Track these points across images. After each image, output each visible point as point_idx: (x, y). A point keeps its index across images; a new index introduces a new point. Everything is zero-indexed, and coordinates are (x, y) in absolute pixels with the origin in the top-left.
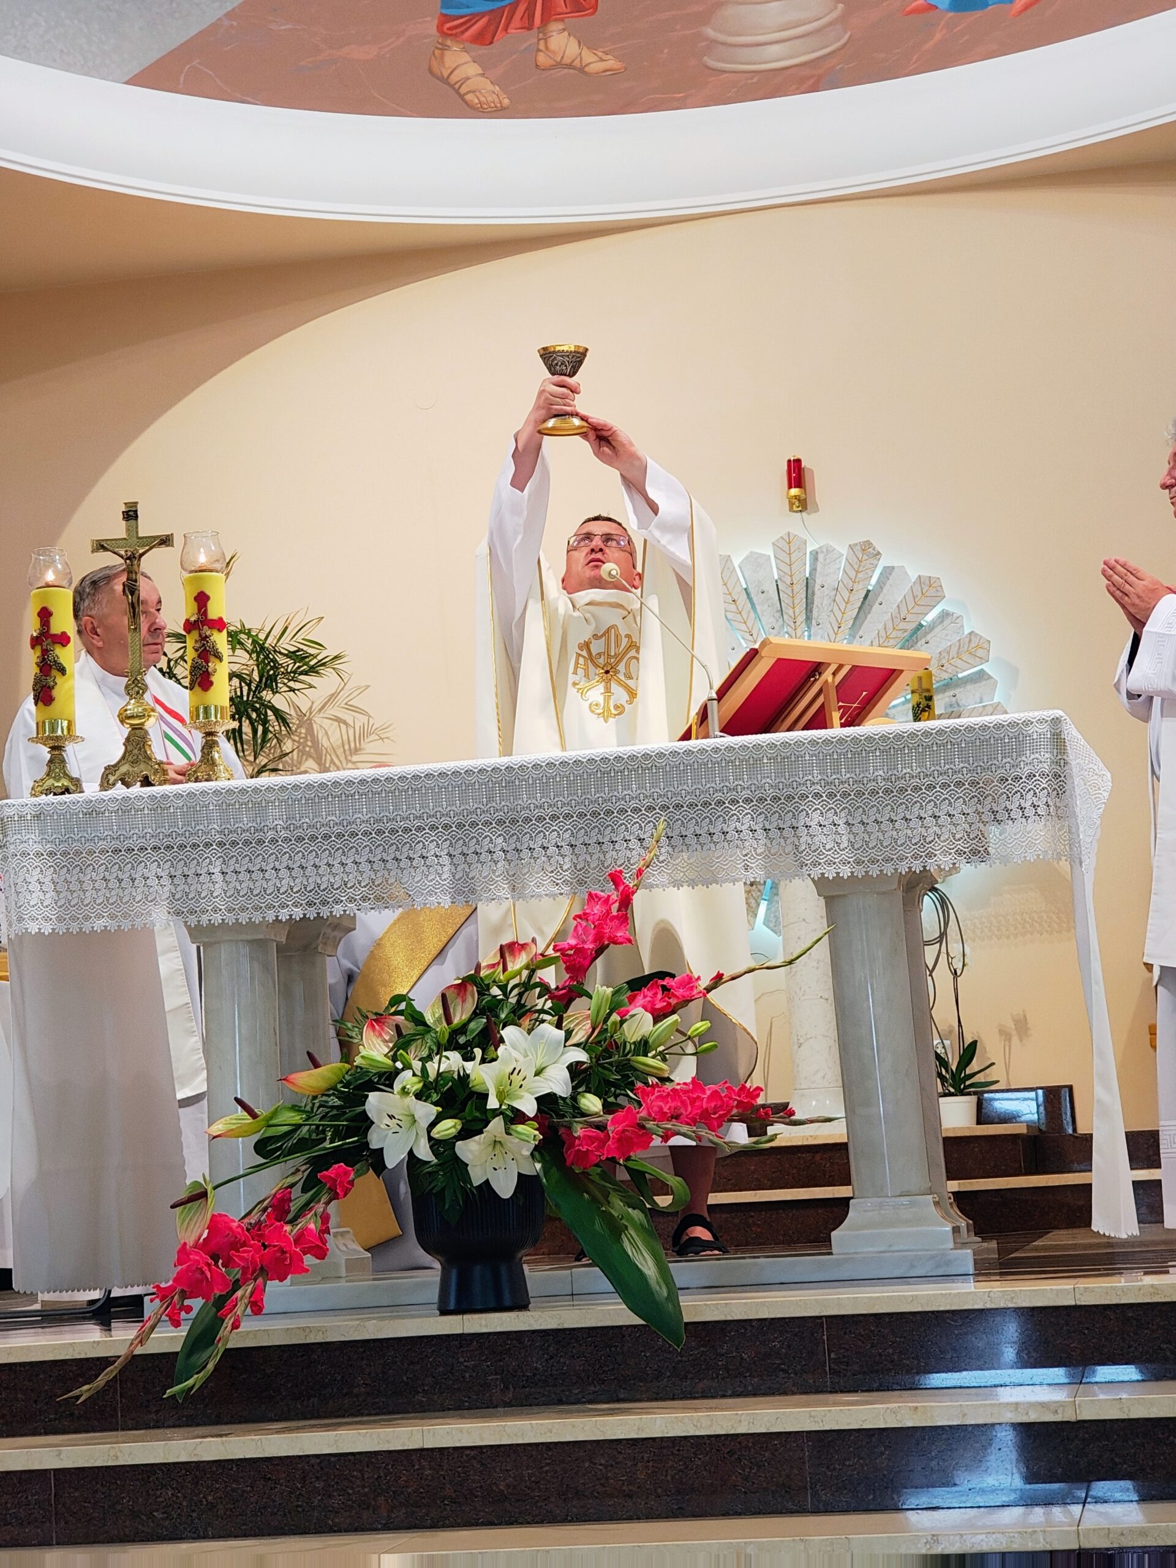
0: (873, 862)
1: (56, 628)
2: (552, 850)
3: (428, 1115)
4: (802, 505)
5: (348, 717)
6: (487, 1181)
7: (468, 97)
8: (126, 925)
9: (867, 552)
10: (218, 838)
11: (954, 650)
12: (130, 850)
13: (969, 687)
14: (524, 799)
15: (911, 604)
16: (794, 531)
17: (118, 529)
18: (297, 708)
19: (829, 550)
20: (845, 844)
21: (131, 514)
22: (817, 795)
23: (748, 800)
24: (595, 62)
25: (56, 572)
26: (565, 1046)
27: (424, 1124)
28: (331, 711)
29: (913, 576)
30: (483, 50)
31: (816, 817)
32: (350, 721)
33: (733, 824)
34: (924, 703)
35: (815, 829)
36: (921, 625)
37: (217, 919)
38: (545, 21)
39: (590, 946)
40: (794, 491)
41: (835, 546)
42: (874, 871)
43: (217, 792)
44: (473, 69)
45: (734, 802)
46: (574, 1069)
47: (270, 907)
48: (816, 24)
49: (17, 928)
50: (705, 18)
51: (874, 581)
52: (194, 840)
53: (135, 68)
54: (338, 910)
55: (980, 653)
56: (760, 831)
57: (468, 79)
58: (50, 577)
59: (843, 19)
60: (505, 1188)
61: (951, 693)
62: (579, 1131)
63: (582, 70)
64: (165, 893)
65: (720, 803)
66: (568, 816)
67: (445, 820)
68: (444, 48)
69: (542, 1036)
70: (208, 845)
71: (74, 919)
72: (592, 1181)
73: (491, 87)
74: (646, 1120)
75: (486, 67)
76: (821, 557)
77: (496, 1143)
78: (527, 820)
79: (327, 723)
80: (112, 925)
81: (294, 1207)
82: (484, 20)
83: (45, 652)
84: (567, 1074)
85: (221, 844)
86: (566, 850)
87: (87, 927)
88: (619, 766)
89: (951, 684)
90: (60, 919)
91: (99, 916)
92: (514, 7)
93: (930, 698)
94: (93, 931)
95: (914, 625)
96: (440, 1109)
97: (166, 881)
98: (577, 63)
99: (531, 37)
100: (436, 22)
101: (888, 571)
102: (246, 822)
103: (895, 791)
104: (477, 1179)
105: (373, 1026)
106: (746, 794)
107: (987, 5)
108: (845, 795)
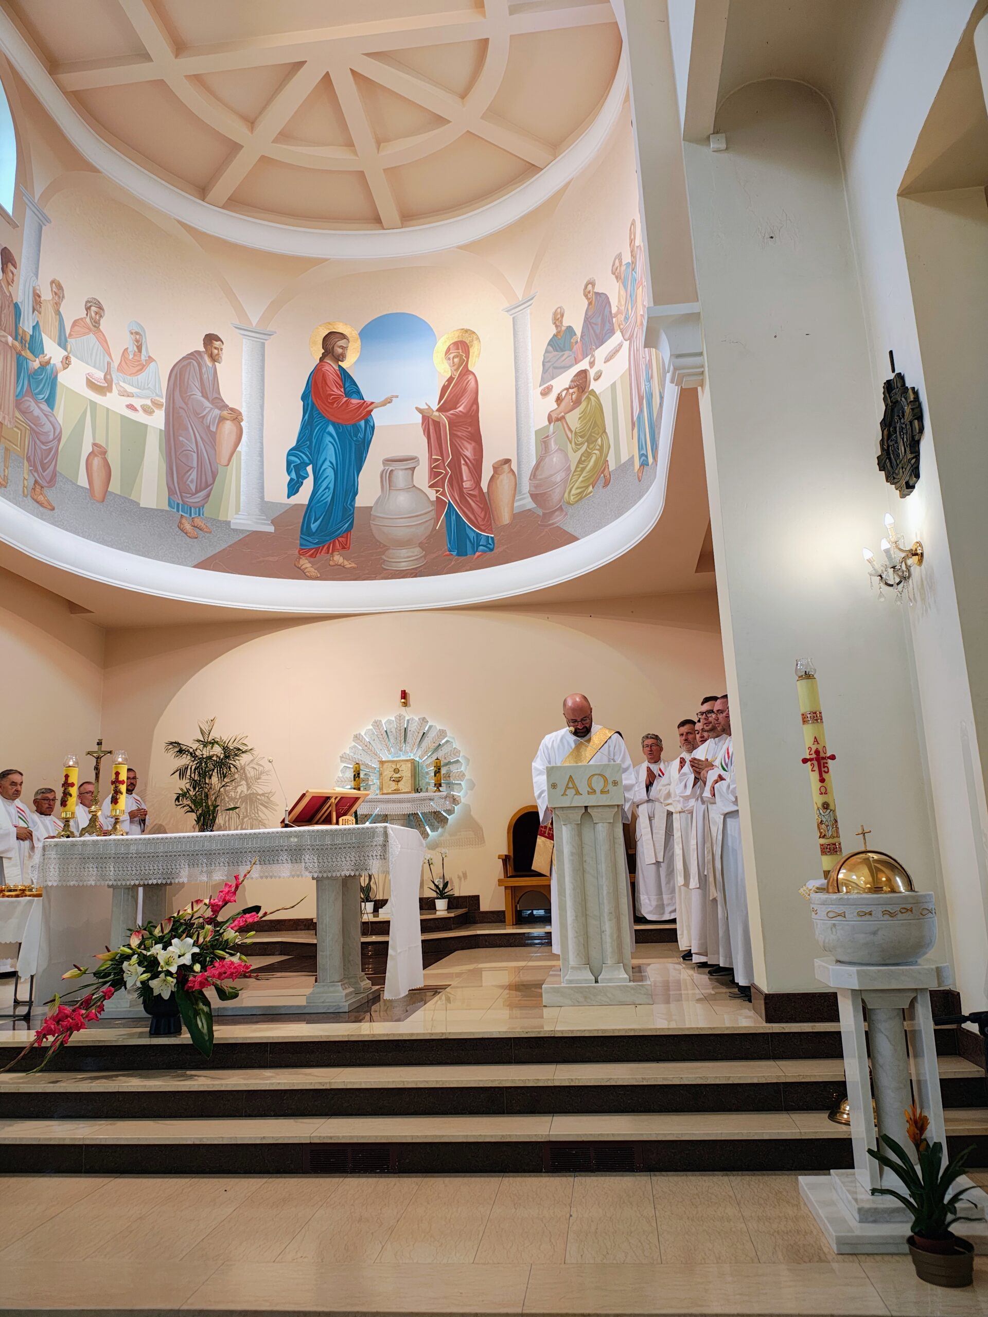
0: (325, 872)
1: (70, 781)
2: (222, 864)
3: (140, 971)
4: (405, 704)
5: (257, 767)
6: (160, 994)
7: (307, 574)
8: (81, 884)
9: (424, 720)
10: (113, 856)
11: (449, 754)
12: (84, 858)
13: (454, 765)
14: (214, 847)
15: (437, 738)
16: (402, 713)
17: (96, 748)
18: (240, 764)
19: (413, 719)
20: (316, 866)
21: (99, 744)
22: (309, 849)
23: (286, 850)
24: (348, 564)
25: (73, 761)
26: (194, 945)
27: (139, 975)
28: (251, 765)
29: (438, 728)
30: (312, 559)
31: (307, 856)
32: (257, 769)
33: (281, 858)
34: (438, 770)
35: (307, 860)
36: (440, 744)
37: (111, 883)
38: (333, 551)
39: (220, 903)
40: (403, 700)
41: (415, 718)
42: (325, 875)
43: (114, 840)
44: (309, 565)
45: (282, 850)
46: (194, 955)
47: (128, 880)
48: (416, 557)
49: (45, 884)
50: (383, 553)
51: (426, 729)
52: (106, 856)
53: (196, 562)
54: (150, 882)
55: (457, 754)
56: (289, 861)
57: (307, 568)
58: (71, 763)
59: (425, 556)
60: (166, 996)
61: (448, 766)
62: (191, 978)
63: (343, 567)
64: (95, 873)
65: (277, 850)
66: (228, 853)
67: (188, 853)
68: (301, 558)
69: (185, 942)
70: (110, 858)
71: (64, 881)
72: (194, 996)
73: (314, 570)
74: (209, 977)
75: (313, 564)
76: (410, 721)
77: (165, 980)
78: (215, 854)
79: (250, 769)
80: (76, 884)
81: (92, 1003)
82: (314, 550)
83: (65, 789)
84: (190, 957)
85: (114, 858)
86: (227, 864)
87: (68, 885)
88: (246, 837)
89: (449, 763)
90: (59, 881)
91: (72, 881)
92: (323, 547)
93: (440, 769)
94: (70, 886)
95: (437, 745)
96: (144, 969)
97: (95, 869)
98: (342, 565)
99: (328, 556)
100: (298, 550)
101: (430, 727)
102: (123, 850)
103: (336, 849)
104: (156, 993)
105: (135, 934)
106: (286, 848)
107: (466, 555)
108: (318, 849)
